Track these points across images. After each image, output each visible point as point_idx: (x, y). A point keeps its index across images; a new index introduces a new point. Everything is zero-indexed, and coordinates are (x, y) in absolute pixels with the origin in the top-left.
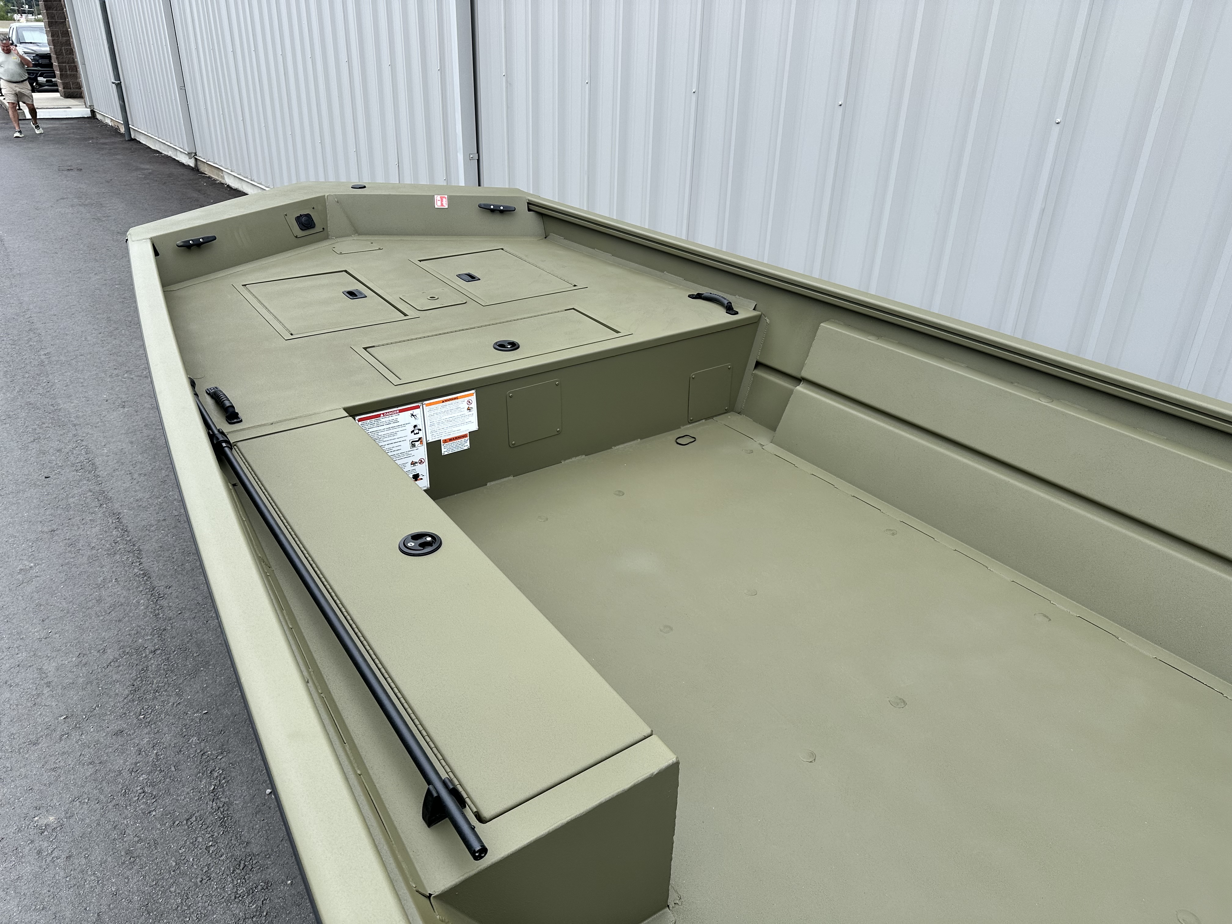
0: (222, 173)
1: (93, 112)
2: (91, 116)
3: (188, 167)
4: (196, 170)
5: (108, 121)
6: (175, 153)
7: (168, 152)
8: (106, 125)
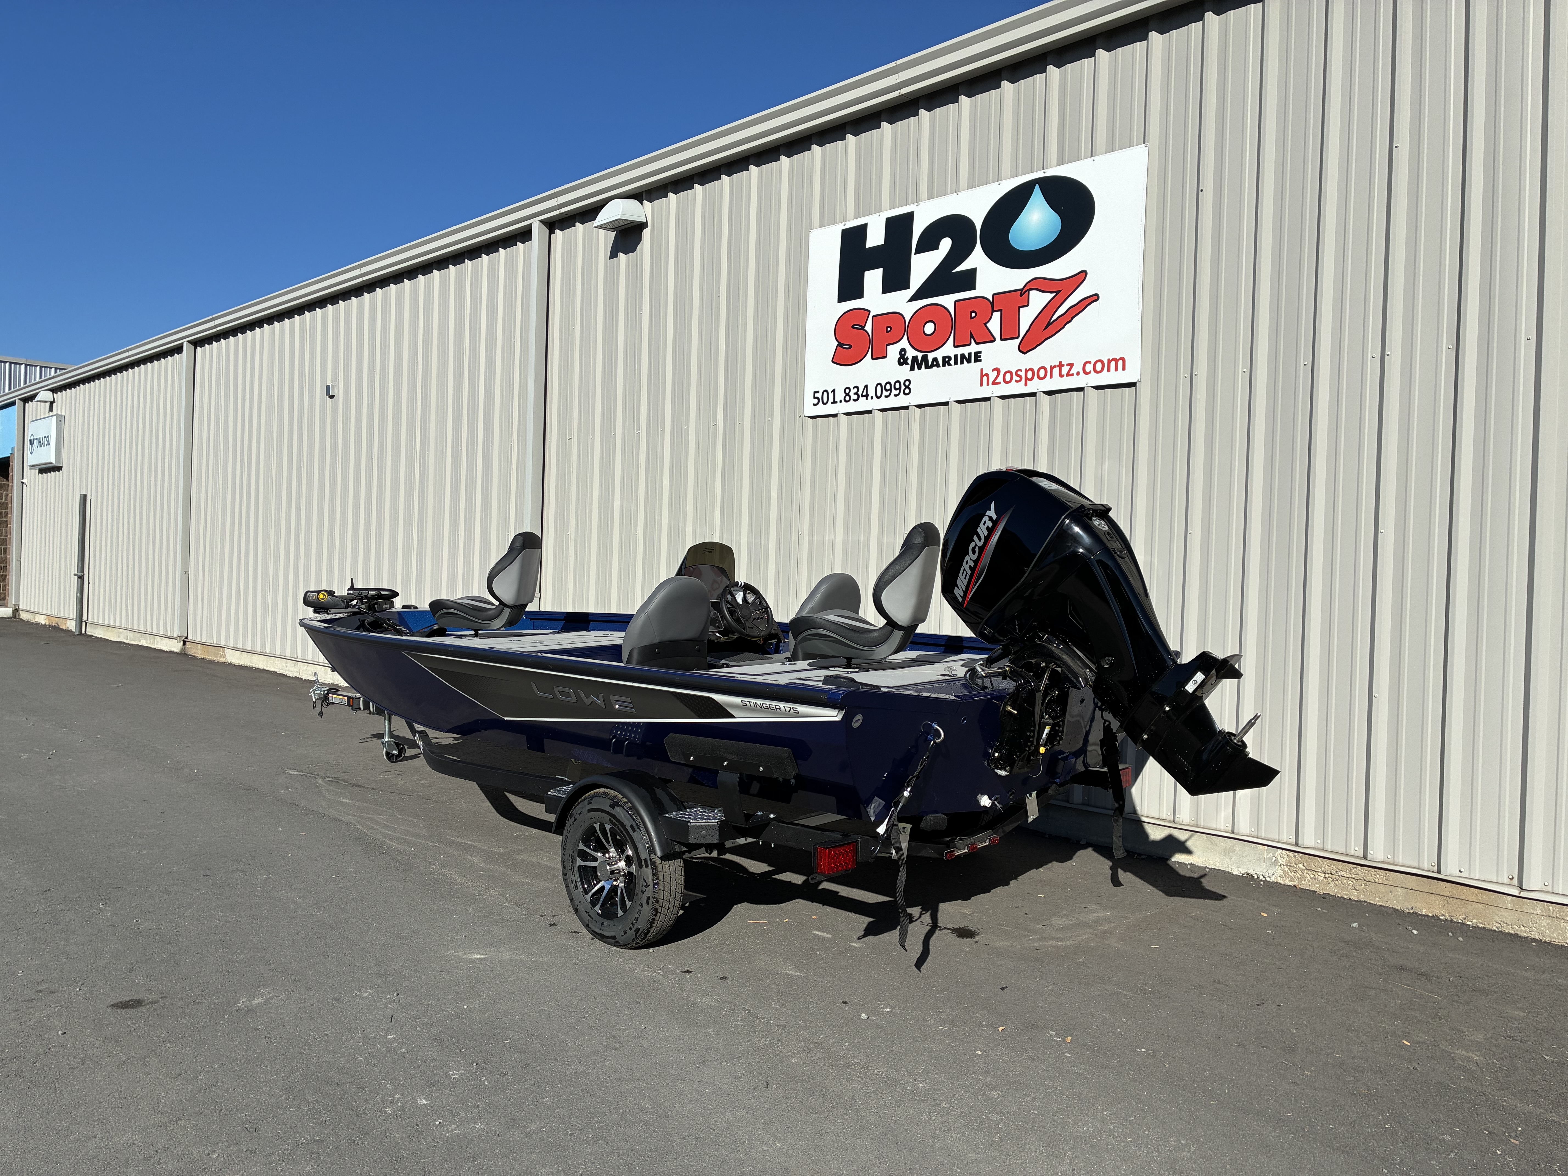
0: (224, 652)
1: (16, 611)
2: (11, 616)
3: (171, 652)
4: (183, 654)
5: (42, 620)
6: (152, 641)
7: (140, 641)
8: (37, 624)
